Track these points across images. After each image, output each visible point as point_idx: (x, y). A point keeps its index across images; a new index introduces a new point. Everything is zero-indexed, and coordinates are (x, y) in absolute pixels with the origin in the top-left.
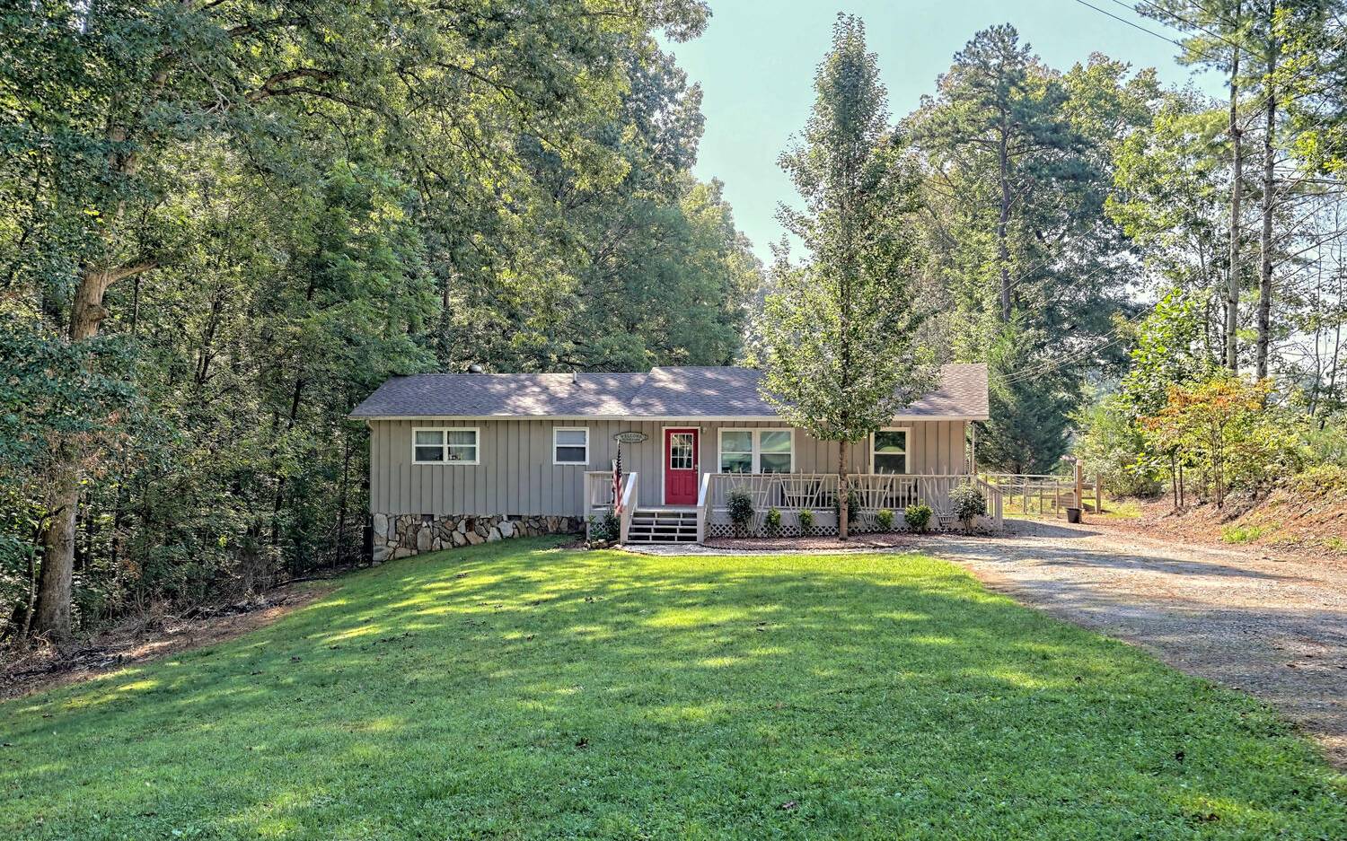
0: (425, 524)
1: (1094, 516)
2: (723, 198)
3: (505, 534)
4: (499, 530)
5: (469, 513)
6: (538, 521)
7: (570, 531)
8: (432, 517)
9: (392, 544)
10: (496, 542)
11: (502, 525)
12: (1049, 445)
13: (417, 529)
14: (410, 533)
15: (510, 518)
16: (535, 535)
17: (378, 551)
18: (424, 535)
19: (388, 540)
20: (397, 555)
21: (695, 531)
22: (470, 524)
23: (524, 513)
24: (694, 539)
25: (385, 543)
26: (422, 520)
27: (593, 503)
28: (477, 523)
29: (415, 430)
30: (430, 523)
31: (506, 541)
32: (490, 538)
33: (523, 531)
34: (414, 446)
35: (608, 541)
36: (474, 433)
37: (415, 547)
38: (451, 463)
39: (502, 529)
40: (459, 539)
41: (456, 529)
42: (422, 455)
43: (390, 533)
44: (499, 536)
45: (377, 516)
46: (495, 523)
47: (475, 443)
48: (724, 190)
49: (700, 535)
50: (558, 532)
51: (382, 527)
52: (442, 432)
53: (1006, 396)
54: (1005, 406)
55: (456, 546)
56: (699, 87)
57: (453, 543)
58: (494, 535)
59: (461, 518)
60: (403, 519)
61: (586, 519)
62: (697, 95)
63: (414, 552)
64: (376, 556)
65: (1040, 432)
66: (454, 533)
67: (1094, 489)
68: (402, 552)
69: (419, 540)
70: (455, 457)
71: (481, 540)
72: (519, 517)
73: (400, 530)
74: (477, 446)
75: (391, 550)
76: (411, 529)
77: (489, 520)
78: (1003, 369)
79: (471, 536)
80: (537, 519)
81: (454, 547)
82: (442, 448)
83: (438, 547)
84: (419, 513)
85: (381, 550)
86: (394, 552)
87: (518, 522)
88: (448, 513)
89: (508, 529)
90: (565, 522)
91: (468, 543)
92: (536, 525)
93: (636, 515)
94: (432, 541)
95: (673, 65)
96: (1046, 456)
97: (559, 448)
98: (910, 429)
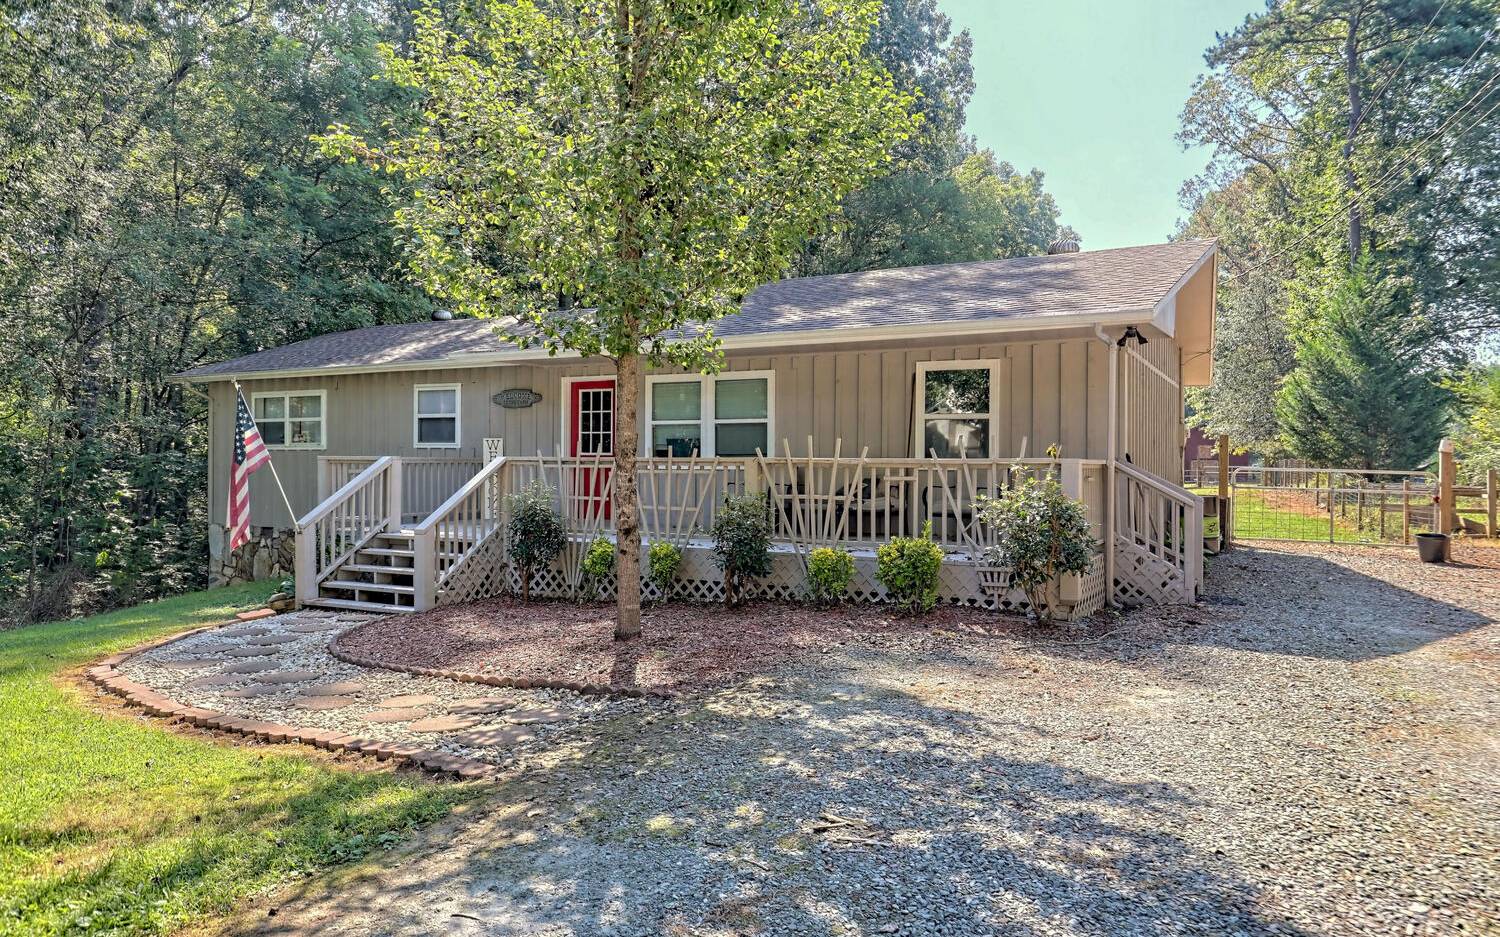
0: (263, 543)
1: (1484, 543)
2: (1044, 190)
8: (271, 532)
9: (228, 571)
12: (1416, 433)
13: (256, 551)
14: (247, 556)
17: (213, 580)
18: (262, 560)
19: (224, 565)
25: (220, 569)
26: (261, 537)
30: (270, 542)
36: (318, 397)
37: (254, 579)
38: (294, 447)
43: (226, 554)
47: (319, 415)
48: (1044, 181)
49: (419, 593)
51: (217, 545)
52: (282, 398)
53: (1347, 365)
54: (1346, 380)
56: (967, 35)
62: (965, 42)
65: (1401, 414)
67: (1485, 496)
68: (238, 584)
69: (256, 568)
70: (301, 439)
74: (323, 419)
75: (226, 581)
76: (249, 551)
78: (1343, 330)
82: (284, 425)
84: (258, 526)
85: (216, 580)
86: (229, 584)
88: (288, 525)
94: (272, 569)
96: (1410, 448)
97: (421, 420)
98: (998, 362)
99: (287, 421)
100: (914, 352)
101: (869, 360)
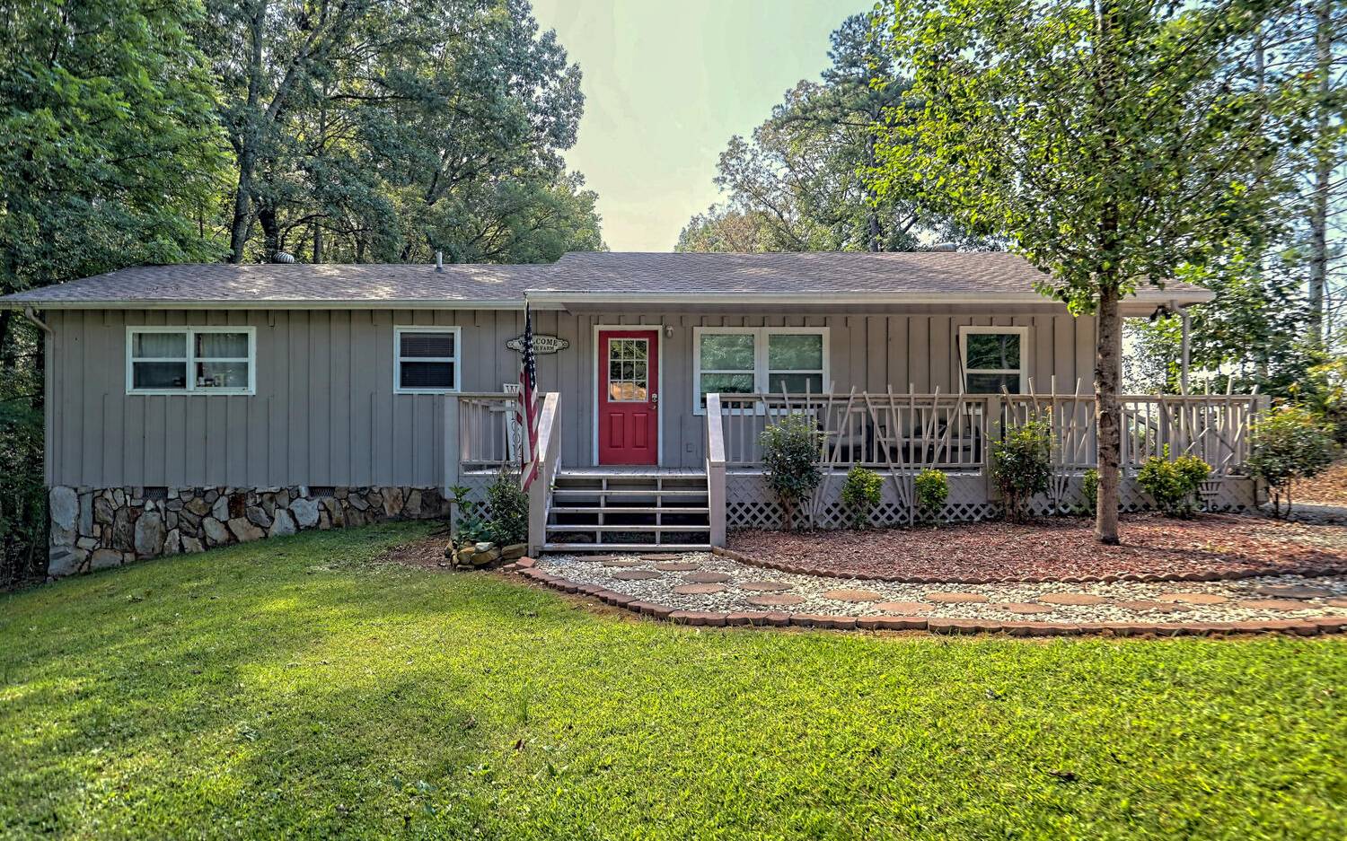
0: (150, 505)
3: (303, 522)
4: (292, 514)
5: (236, 483)
6: (366, 497)
7: (426, 515)
8: (164, 491)
9: (86, 543)
10: (284, 538)
11: (297, 506)
13: (134, 514)
14: (121, 523)
15: (314, 491)
16: (360, 522)
17: (59, 556)
18: (147, 526)
19: (78, 536)
20: (95, 564)
21: (703, 519)
22: (237, 503)
23: (341, 483)
24: (704, 538)
25: (71, 541)
26: (145, 497)
27: (465, 457)
28: (250, 502)
29: (132, 330)
30: (161, 504)
31: (304, 532)
32: (275, 529)
33: (338, 515)
34: (130, 360)
35: (499, 545)
36: (246, 335)
37: (132, 549)
38: (201, 391)
39: (297, 511)
40: (215, 532)
41: (210, 514)
42: (145, 375)
43: (82, 522)
44: (291, 525)
45: (57, 492)
46: (284, 500)
47: (246, 355)
49: (717, 528)
50: (403, 518)
51: (66, 512)
52: (183, 336)
55: (209, 546)
56: (577, 68)
57: (203, 540)
58: (282, 522)
59: (220, 492)
60: (108, 495)
61: (449, 494)
62: (576, 74)
63: (129, 557)
64: (54, 567)
66: (207, 521)
68: (107, 557)
69: (139, 536)
70: (210, 382)
71: (258, 533)
72: (331, 490)
73: (102, 516)
74: (252, 360)
75: (83, 554)
76: (123, 514)
77: (273, 497)
79: (239, 525)
80: (363, 493)
81: (206, 547)
82: (183, 366)
83: (176, 548)
84: (140, 485)
85: (65, 554)
86: (88, 559)
87: (327, 500)
88: (196, 483)
89: (309, 512)
90: (416, 499)
91: (233, 540)
92: (363, 505)
93: (561, 483)
94: (164, 536)
95: (554, 41)
97: (403, 364)
98: (1026, 328)
99: (191, 361)
100: (957, 318)
101: (919, 323)
